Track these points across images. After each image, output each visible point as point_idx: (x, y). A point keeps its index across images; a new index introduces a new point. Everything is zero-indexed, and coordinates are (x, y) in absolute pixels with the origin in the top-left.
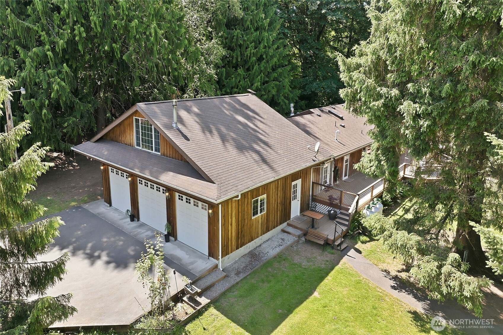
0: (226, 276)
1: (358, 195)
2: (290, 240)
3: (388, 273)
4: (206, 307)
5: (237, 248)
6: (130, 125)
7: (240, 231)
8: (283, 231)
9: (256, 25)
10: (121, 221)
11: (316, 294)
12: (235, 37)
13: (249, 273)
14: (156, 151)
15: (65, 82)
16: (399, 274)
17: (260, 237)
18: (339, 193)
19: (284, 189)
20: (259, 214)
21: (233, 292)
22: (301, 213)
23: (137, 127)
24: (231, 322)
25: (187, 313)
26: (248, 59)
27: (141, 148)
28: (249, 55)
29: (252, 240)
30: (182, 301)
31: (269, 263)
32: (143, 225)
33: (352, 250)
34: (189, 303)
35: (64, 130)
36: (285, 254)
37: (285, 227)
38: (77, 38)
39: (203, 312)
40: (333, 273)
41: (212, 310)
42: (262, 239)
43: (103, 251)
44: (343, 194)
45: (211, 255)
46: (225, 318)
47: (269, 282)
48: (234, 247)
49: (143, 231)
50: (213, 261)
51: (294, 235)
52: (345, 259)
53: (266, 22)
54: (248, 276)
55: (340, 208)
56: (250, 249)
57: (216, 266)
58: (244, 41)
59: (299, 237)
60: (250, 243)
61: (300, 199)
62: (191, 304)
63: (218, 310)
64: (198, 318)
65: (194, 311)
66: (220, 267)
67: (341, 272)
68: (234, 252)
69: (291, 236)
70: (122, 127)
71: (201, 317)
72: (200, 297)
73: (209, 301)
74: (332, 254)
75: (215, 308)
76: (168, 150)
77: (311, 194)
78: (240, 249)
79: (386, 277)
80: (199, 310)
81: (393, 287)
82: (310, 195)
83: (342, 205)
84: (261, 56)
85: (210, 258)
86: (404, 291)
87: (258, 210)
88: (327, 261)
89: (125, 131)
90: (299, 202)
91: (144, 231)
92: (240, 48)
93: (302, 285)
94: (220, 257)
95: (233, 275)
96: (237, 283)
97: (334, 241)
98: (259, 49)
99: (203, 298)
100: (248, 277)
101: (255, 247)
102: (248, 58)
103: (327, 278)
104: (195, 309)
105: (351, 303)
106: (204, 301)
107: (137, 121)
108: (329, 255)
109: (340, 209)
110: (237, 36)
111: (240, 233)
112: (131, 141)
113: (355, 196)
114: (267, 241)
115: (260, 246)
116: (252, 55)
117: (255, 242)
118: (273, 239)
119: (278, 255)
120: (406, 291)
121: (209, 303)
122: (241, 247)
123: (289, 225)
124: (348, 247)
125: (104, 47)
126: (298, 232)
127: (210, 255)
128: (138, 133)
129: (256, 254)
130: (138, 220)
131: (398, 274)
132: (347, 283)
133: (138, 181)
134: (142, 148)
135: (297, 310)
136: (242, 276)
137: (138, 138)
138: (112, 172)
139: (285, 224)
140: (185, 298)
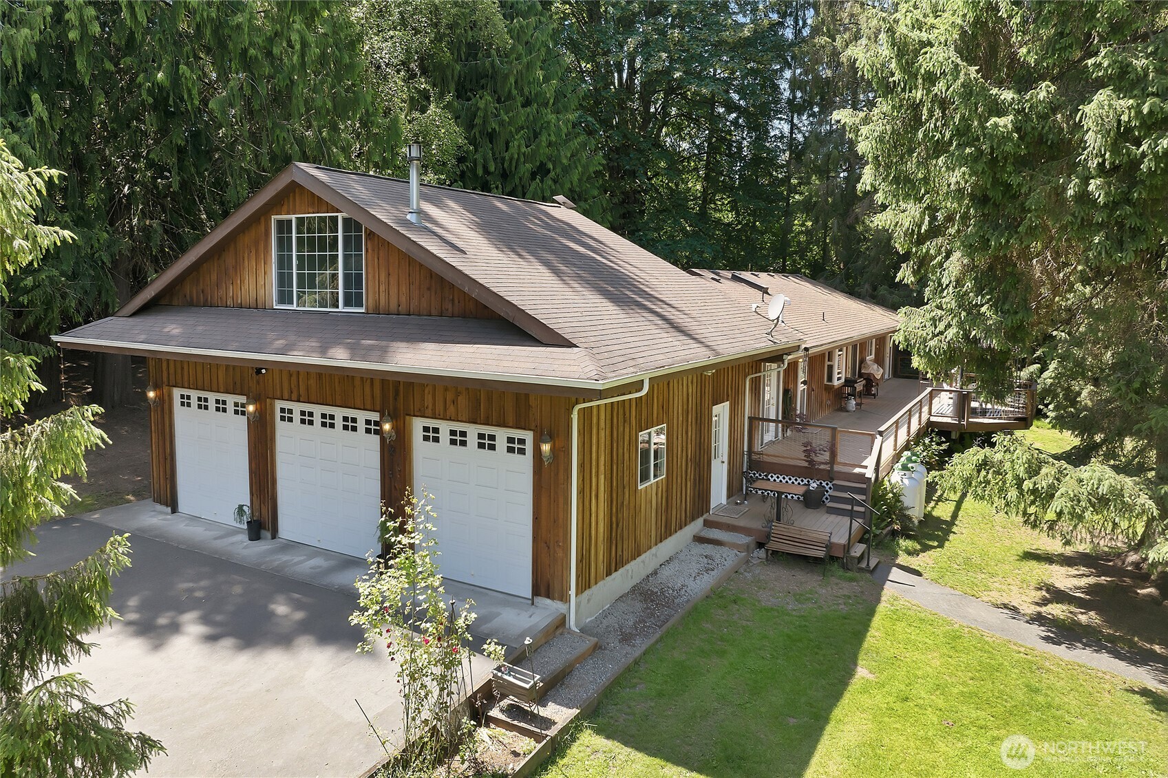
0: (597, 648)
1: (881, 433)
2: (727, 558)
3: (1015, 610)
4: (571, 732)
5: (609, 573)
6: (257, 243)
7: (614, 519)
8: (699, 539)
9: (526, 90)
10: (218, 542)
11: (862, 672)
12: (480, 113)
13: (657, 636)
14: (347, 303)
15: (34, 148)
16: (1043, 609)
17: (654, 550)
18: (827, 435)
19: (699, 422)
20: (652, 481)
21: (634, 687)
22: (729, 497)
23: (284, 244)
24: (663, 763)
25: (516, 754)
26: (513, 169)
27: (294, 307)
28: (516, 156)
29: (639, 555)
30: (489, 721)
31: (697, 612)
32: (291, 546)
33: (894, 569)
34: (515, 723)
35: (21, 299)
36: (730, 590)
37: (701, 531)
38: (73, 35)
39: (568, 746)
40: (876, 621)
41: (589, 739)
42: (656, 555)
43: (182, 611)
44: (839, 436)
45: (543, 590)
46: (640, 755)
47: (722, 654)
48: (602, 568)
49: (297, 559)
50: (549, 608)
51: (733, 546)
52: (889, 590)
53: (550, 90)
54: (657, 642)
55: (830, 476)
56: (636, 580)
57: (562, 622)
58: (502, 123)
59: (747, 548)
60: (633, 563)
61: (726, 459)
62: (522, 725)
63: (608, 737)
64: (554, 762)
65: (539, 746)
66: (572, 622)
67: (896, 616)
68: (601, 584)
69: (725, 550)
70: (229, 259)
71: (565, 761)
72: (544, 706)
73: (576, 711)
74: (852, 580)
75: (599, 731)
76: (394, 291)
77: (746, 449)
78: (614, 575)
79: (1014, 618)
80: (553, 739)
81: (1047, 639)
82: (743, 451)
83: (837, 468)
84: (542, 165)
85: (539, 600)
86: (1079, 645)
87: (649, 467)
88: (849, 597)
89: (238, 267)
90: (725, 466)
91: (302, 558)
92: (491, 143)
93: (817, 653)
94: (573, 592)
95: (613, 642)
96: (636, 662)
97: (847, 548)
98: (538, 146)
99: (551, 706)
100: (658, 646)
101: (643, 575)
102: (514, 164)
103: (869, 634)
104: (538, 738)
105: (964, 684)
106: (559, 714)
107: (284, 227)
108: (845, 584)
109: (831, 480)
110: (486, 110)
111: (614, 526)
112: (261, 292)
113: (873, 438)
114: (668, 561)
115: (655, 573)
116: (522, 159)
117: (643, 562)
118: (682, 556)
119: (713, 591)
120: (1085, 645)
121: (577, 717)
122: (616, 570)
123: (707, 524)
124: (880, 565)
125: (150, 76)
126: (743, 539)
127: (536, 592)
128: (284, 262)
129: (653, 593)
130: (274, 535)
131: (1038, 609)
132: (927, 640)
133: (278, 414)
134: (298, 306)
135: (837, 713)
136: (640, 645)
137: (284, 280)
138: (183, 404)
139: (700, 521)
140: (495, 713)
